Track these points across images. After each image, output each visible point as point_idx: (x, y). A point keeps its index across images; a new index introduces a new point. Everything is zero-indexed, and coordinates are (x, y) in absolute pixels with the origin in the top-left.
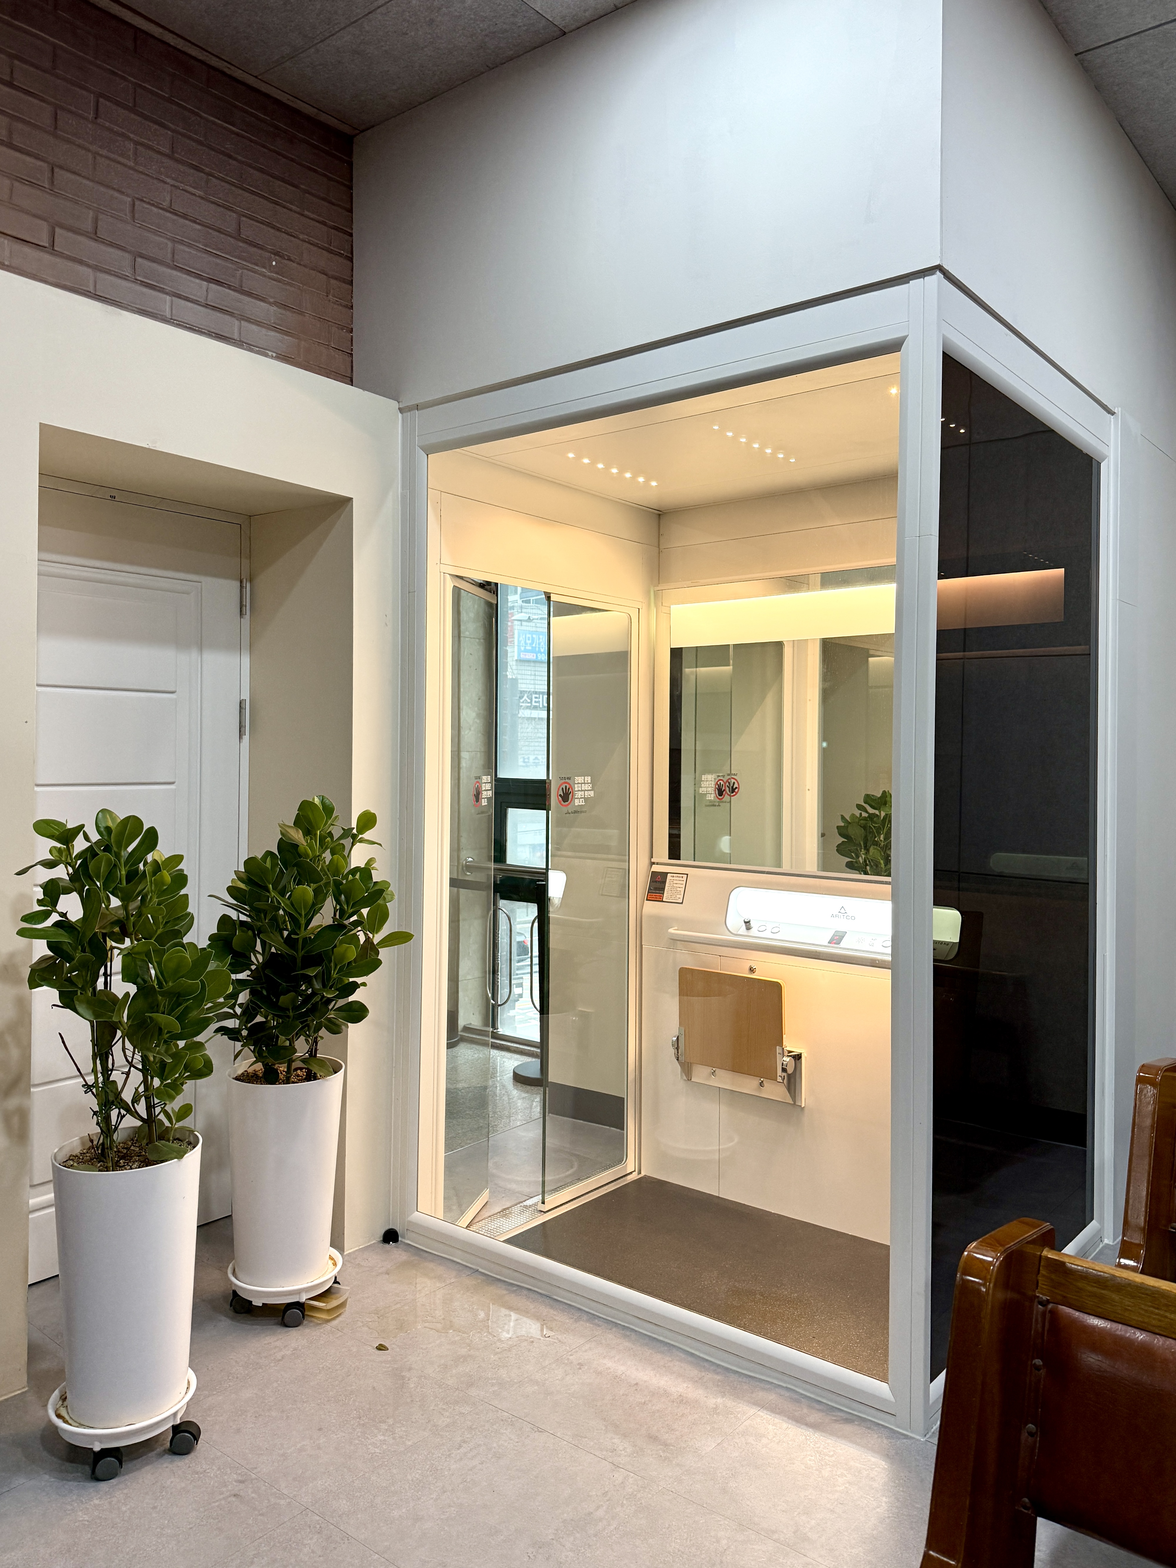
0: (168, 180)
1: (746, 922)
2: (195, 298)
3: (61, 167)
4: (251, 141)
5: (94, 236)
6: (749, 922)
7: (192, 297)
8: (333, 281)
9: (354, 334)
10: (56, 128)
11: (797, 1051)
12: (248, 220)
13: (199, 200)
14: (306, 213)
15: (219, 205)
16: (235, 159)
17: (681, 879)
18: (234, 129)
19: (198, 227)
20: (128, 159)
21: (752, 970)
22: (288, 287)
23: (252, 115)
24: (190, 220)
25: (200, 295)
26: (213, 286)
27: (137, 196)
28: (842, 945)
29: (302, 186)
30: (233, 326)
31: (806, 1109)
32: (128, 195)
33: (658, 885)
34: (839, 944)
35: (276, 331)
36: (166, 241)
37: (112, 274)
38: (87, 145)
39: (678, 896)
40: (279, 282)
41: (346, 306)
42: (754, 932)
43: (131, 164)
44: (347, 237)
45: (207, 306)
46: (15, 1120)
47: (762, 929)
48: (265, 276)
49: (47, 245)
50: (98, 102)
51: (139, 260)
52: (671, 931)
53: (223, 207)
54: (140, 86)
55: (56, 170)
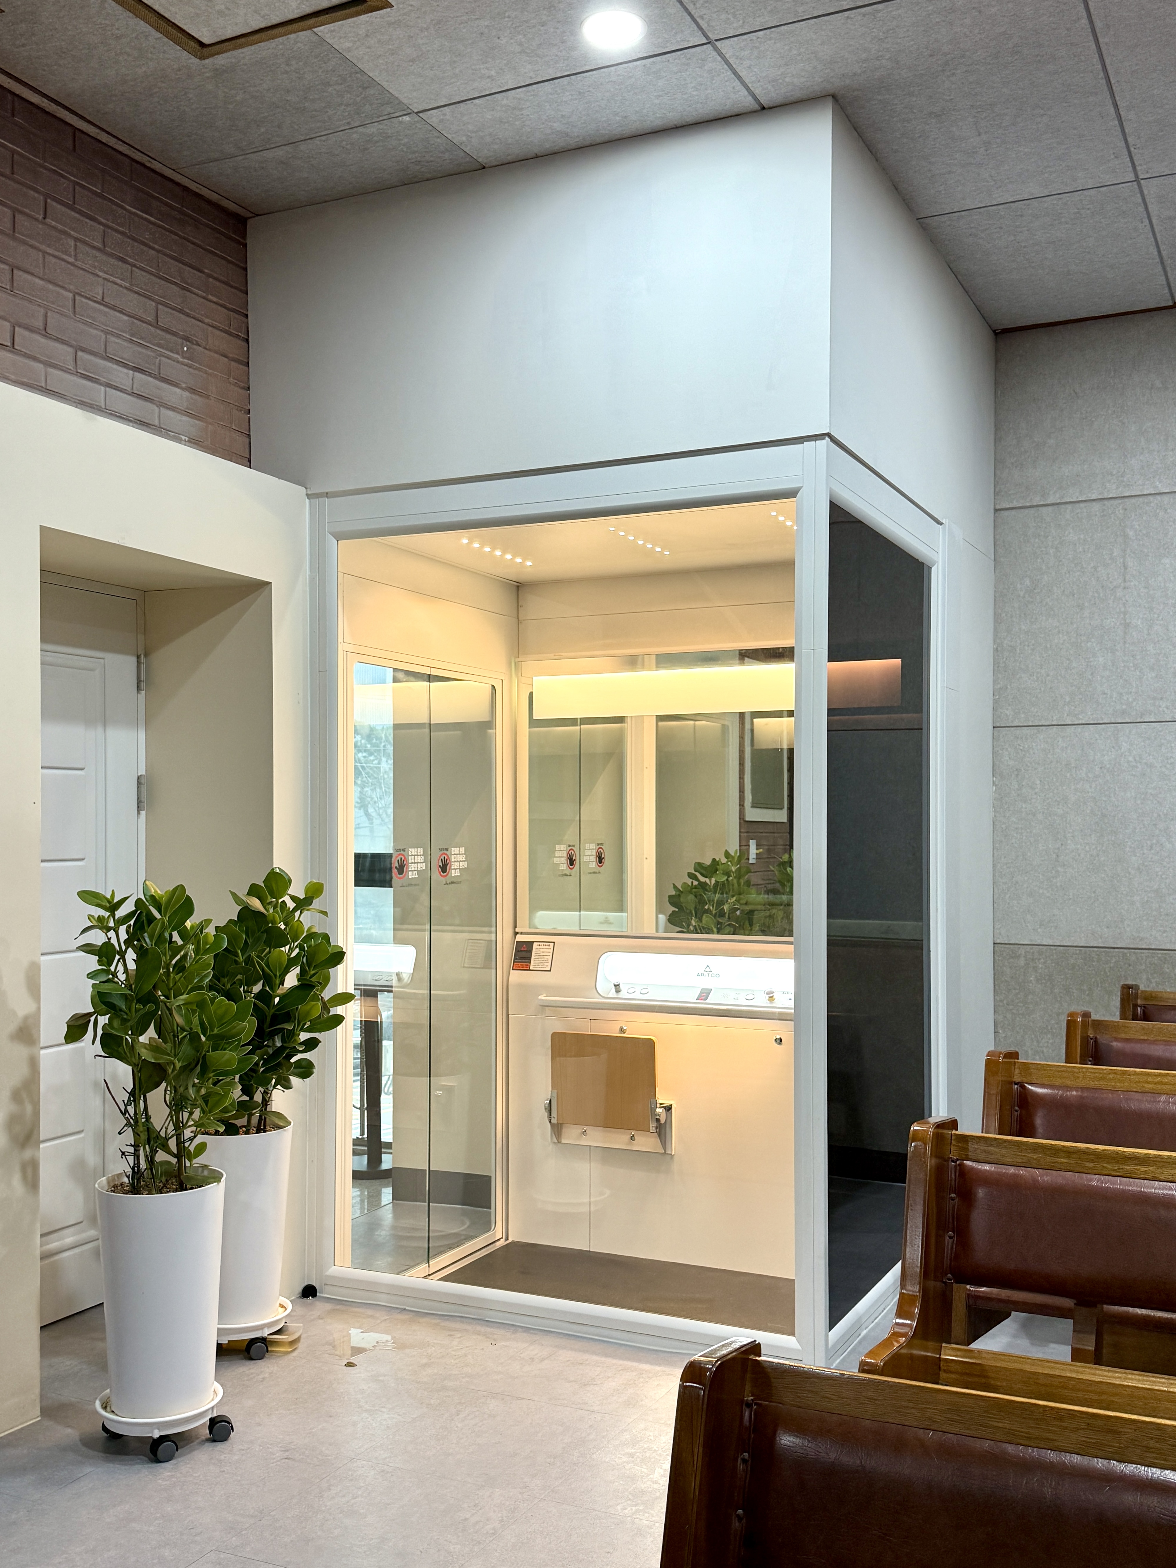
0: (101, 274)
1: (615, 986)
2: (124, 388)
3: (19, 269)
4: (165, 229)
5: (45, 332)
6: (618, 985)
7: (121, 386)
8: (233, 363)
9: (251, 415)
10: (14, 231)
11: (667, 1103)
12: (164, 308)
13: (125, 291)
14: (210, 297)
15: (141, 295)
16: (153, 249)
17: (547, 947)
18: (152, 219)
19: (126, 318)
20: (70, 256)
21: (622, 1030)
22: (197, 372)
23: (166, 204)
24: (119, 312)
25: (127, 385)
26: (137, 374)
27: (77, 291)
28: (708, 1001)
29: (206, 271)
30: (151, 412)
31: (675, 1157)
32: (70, 291)
33: (524, 954)
34: (706, 999)
35: (188, 416)
36: (99, 333)
37: (58, 369)
38: (37, 244)
39: (546, 964)
40: (190, 367)
41: (243, 388)
42: (623, 994)
43: (71, 260)
44: (244, 319)
45: (132, 394)
46: (29, 1171)
47: (631, 991)
48: (178, 362)
49: (9, 344)
50: (46, 203)
51: (80, 354)
52: (542, 997)
53: (145, 297)
54: (78, 184)
55: (15, 271)
